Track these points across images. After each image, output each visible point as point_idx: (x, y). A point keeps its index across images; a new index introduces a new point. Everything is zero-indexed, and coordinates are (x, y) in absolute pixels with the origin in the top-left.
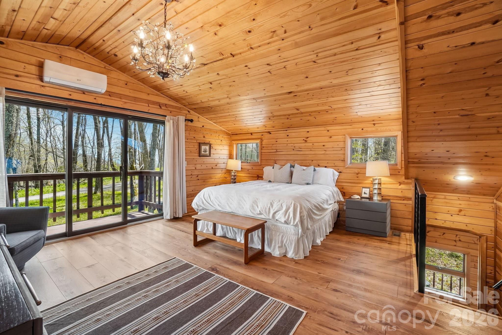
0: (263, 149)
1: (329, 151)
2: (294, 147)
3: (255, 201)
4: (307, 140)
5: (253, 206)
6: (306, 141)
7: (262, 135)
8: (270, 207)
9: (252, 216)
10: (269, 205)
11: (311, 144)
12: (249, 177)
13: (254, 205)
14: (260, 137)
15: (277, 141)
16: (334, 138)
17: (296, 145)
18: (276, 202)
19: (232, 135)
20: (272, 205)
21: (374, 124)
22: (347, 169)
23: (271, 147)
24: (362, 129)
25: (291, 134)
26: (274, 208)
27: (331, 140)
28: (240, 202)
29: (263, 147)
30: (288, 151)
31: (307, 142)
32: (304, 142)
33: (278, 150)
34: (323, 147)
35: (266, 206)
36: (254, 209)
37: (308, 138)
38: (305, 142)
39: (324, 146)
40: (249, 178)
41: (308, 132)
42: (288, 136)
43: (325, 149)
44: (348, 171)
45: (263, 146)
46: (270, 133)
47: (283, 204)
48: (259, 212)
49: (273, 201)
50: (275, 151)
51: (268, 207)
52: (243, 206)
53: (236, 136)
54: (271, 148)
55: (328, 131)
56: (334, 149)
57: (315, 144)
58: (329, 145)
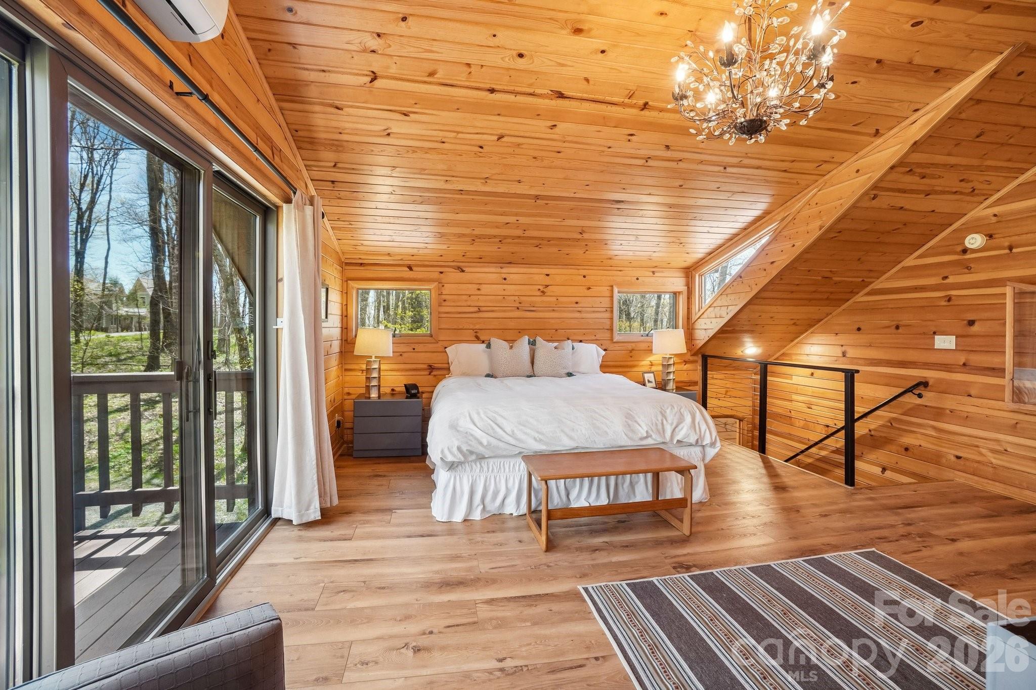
0: (444, 304)
1: (587, 312)
2: (520, 303)
3: (628, 414)
4: (545, 290)
5: (628, 425)
6: (543, 292)
7: (441, 273)
8: (662, 420)
9: (632, 446)
10: (660, 418)
11: (554, 299)
12: (402, 370)
13: (630, 422)
14: (436, 275)
15: (479, 289)
16: (594, 289)
17: (523, 298)
18: (667, 408)
19: (347, 264)
20: (664, 416)
21: (653, 273)
22: (616, 345)
23: (466, 301)
24: (637, 279)
25: (512, 276)
26: (670, 419)
27: (588, 293)
28: (595, 421)
29: (445, 301)
30: (504, 311)
31: (546, 294)
32: (539, 293)
33: (481, 309)
34: (576, 305)
35: (654, 419)
36: (633, 431)
37: (547, 286)
38: (542, 294)
39: (577, 303)
40: (403, 373)
41: (548, 275)
42: (505, 279)
43: (580, 309)
44: (617, 347)
45: (444, 297)
46: (463, 271)
47: (682, 410)
48: (645, 435)
49: (661, 408)
50: (476, 309)
51: (660, 421)
52: (606, 429)
53: (362, 268)
54: (465, 304)
55: (584, 277)
56: (594, 309)
57: (561, 299)
58: (584, 302)
